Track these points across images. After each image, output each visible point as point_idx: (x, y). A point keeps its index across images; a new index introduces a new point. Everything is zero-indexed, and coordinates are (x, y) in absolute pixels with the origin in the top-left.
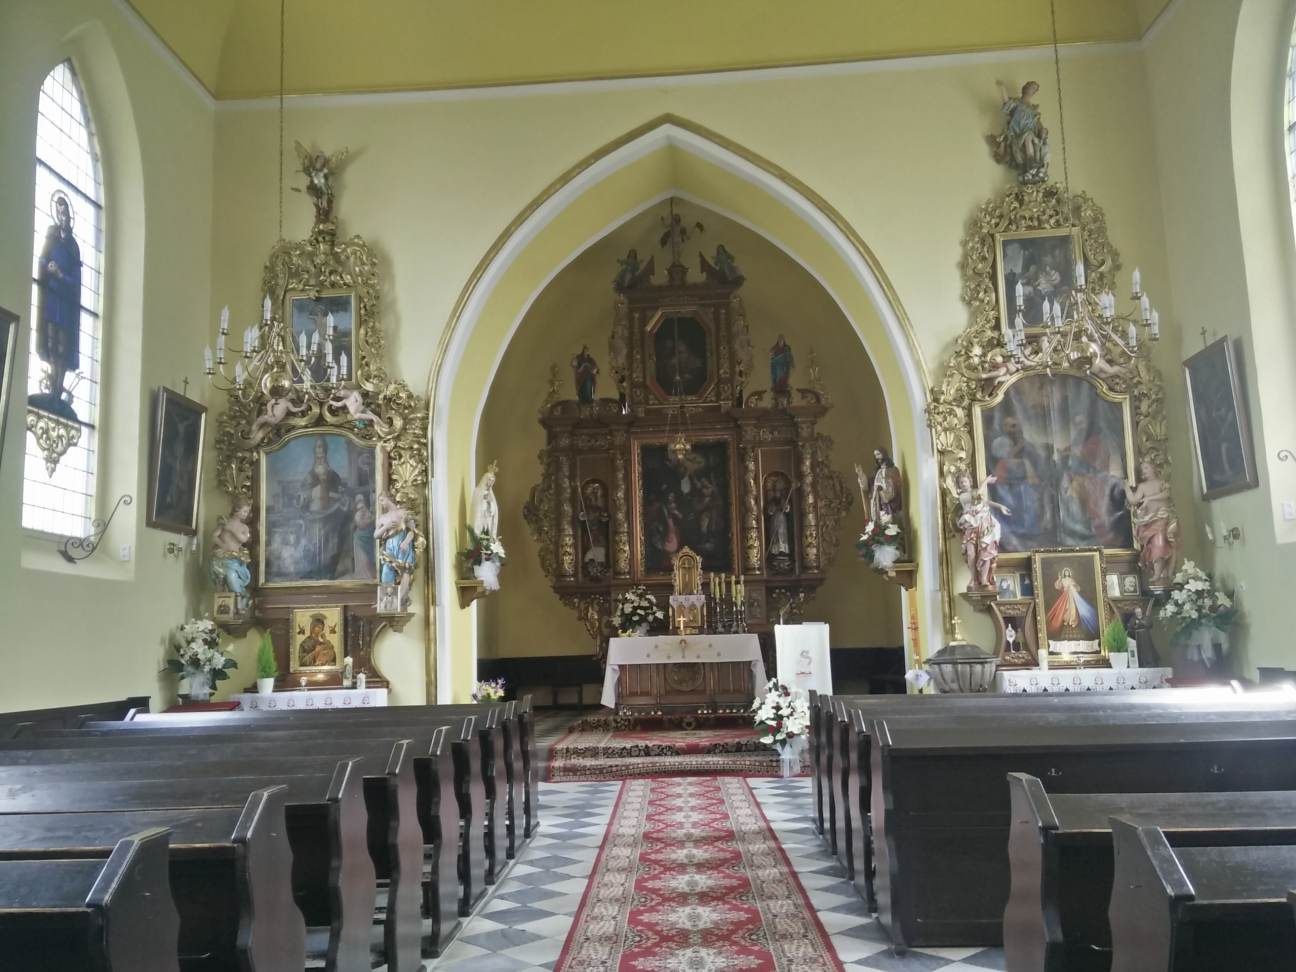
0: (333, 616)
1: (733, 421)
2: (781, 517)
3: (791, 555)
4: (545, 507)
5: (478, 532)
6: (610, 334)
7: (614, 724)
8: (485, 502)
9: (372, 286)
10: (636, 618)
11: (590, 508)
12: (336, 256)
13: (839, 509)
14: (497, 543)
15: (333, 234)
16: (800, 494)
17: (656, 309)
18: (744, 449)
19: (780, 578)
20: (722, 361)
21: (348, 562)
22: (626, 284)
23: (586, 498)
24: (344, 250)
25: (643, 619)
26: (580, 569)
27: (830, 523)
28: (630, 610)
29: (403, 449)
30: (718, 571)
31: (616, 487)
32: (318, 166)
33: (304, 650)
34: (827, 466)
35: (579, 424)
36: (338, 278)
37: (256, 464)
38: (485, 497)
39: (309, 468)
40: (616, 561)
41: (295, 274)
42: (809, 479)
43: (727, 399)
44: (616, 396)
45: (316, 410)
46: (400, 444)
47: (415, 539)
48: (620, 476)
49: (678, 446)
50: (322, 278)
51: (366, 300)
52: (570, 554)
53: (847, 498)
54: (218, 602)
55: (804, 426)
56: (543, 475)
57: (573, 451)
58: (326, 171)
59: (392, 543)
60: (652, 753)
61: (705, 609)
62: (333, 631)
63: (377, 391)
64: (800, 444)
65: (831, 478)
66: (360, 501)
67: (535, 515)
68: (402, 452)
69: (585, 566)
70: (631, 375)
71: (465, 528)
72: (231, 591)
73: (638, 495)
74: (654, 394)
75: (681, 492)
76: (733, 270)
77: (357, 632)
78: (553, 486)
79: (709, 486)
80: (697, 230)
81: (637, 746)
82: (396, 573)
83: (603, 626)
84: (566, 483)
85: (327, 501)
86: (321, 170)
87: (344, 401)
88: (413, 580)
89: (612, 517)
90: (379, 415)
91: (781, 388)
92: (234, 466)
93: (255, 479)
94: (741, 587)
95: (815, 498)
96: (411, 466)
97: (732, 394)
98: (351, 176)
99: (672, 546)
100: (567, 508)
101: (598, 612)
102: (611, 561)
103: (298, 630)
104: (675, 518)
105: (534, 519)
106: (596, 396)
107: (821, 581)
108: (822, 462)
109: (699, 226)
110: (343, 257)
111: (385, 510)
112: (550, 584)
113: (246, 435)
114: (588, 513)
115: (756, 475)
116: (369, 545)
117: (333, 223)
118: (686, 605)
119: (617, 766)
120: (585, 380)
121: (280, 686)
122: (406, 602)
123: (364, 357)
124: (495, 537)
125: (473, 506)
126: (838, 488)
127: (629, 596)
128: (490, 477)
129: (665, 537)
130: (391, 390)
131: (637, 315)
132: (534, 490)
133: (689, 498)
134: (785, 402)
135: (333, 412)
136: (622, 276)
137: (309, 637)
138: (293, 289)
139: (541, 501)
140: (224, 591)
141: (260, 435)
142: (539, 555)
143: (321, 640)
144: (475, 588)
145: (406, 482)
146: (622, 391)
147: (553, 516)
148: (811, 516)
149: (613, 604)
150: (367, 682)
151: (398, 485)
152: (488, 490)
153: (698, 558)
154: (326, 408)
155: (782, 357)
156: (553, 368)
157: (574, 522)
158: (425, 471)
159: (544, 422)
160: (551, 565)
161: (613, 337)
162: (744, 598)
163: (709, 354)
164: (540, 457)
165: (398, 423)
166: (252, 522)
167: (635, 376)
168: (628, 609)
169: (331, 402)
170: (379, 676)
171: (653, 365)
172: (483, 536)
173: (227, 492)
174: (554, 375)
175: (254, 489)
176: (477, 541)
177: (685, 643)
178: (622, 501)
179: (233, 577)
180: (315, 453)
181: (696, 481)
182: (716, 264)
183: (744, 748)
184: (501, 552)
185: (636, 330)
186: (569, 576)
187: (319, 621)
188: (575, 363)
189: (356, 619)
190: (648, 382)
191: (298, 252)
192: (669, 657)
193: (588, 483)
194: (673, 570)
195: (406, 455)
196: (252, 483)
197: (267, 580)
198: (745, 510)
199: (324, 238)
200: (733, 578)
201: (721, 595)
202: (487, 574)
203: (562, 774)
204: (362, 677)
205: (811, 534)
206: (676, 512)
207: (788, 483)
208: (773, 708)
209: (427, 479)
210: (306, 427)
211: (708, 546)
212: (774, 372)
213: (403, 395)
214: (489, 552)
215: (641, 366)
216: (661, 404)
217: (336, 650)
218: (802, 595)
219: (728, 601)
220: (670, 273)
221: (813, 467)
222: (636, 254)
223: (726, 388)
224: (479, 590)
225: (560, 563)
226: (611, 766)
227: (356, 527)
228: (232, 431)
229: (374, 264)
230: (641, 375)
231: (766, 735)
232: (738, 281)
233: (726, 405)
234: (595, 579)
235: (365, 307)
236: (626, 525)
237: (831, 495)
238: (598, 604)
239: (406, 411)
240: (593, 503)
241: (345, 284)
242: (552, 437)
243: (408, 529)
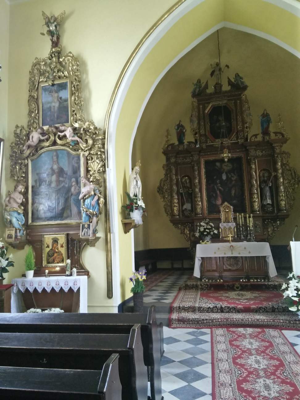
0: (62, 239)
1: (245, 148)
2: (267, 188)
3: (272, 205)
4: (166, 187)
5: (132, 195)
6: (191, 115)
7: (200, 287)
8: (135, 181)
9: (77, 76)
10: (205, 233)
11: (184, 187)
12: (60, 63)
13: (294, 184)
14: (141, 201)
15: (59, 53)
16: (276, 178)
17: (209, 103)
18: (250, 159)
19: (267, 215)
20: (239, 123)
21: (69, 212)
22: (196, 94)
23: (182, 183)
24: (64, 60)
25: (209, 234)
26: (181, 213)
27: (291, 191)
28: (203, 230)
29: (93, 155)
30: (240, 212)
31: (195, 178)
32: (52, 21)
33: (49, 255)
34: (288, 165)
35: (178, 153)
36: (61, 73)
37: (27, 166)
38: (135, 178)
39: (50, 167)
40: (196, 209)
41: (42, 74)
42: (280, 171)
43: (241, 139)
44: (193, 140)
45: (52, 138)
46: (92, 152)
47: (99, 199)
48: (196, 173)
49: (225, 155)
50: (54, 74)
51: (74, 83)
52: (177, 207)
53: (298, 179)
54: (7, 232)
55: (277, 148)
56: (164, 174)
57: (176, 164)
58: (55, 23)
59: (88, 201)
60: (225, 311)
61: (235, 229)
62: (62, 246)
63: (80, 126)
64: (276, 156)
65: (290, 170)
66: (74, 181)
67: (162, 191)
68: (93, 156)
69: (183, 211)
70: (199, 131)
71: (126, 194)
72: (13, 227)
73: (204, 181)
74: (209, 139)
75: (223, 179)
76: (242, 83)
77: (73, 246)
78: (169, 179)
79: (234, 176)
80: (226, 67)
81: (216, 307)
82: (90, 217)
83: (191, 236)
84: (174, 177)
85: (58, 182)
86: (53, 23)
87: (65, 132)
88: (99, 220)
89: (194, 191)
90: (81, 138)
91: (266, 132)
92: (17, 167)
93: (27, 173)
94: (251, 219)
95: (283, 179)
96: (97, 163)
97: (244, 136)
98: (68, 26)
99: (219, 202)
100: (175, 187)
101: (189, 230)
102: (194, 209)
103: (46, 246)
104: (220, 190)
105: (161, 192)
106: (186, 142)
107: (287, 216)
108: (286, 164)
109: (227, 66)
110: (64, 63)
111: (85, 186)
112: (169, 219)
113: (22, 152)
114: (183, 190)
115: (255, 170)
116: (78, 202)
117: (59, 48)
118: (227, 227)
119: (206, 320)
120: (181, 135)
121: (36, 274)
122: (95, 231)
123: (74, 111)
124: (140, 198)
125: (130, 182)
126: (293, 175)
127: (202, 224)
128: (137, 168)
129: (216, 198)
130: (86, 125)
131: (201, 106)
132: (161, 180)
133: (226, 181)
134: (268, 138)
135: (60, 139)
136: (195, 89)
137: (51, 249)
138: (42, 81)
139: (164, 185)
140: (10, 227)
141: (28, 152)
142: (164, 207)
143: (57, 251)
144: (131, 223)
145: (95, 171)
146: (196, 138)
147: (169, 191)
148: (282, 187)
149: (195, 227)
150: (77, 272)
151: (91, 173)
152: (136, 175)
153: (231, 207)
154: (57, 136)
155: (266, 119)
156: (168, 131)
157: (178, 193)
158: (104, 166)
159: (165, 153)
160: (169, 211)
161: (192, 116)
162: (253, 224)
163: (233, 120)
164: (163, 167)
165: (90, 142)
166: (25, 194)
167: (201, 131)
168: (202, 229)
169: (59, 133)
170: (83, 269)
171: (209, 127)
172: (134, 197)
173: (15, 180)
174: (168, 134)
175: (26, 178)
176: (131, 201)
177: (233, 247)
178: (198, 184)
179: (14, 220)
180: (53, 159)
181: (228, 174)
182: (235, 81)
183: (276, 310)
184: (143, 205)
185: (201, 113)
186: (177, 216)
187: (55, 241)
188: (176, 128)
189: (73, 240)
190: (207, 134)
191: (43, 63)
192: (225, 254)
193: (183, 177)
194: (220, 212)
195: (95, 157)
196: (25, 175)
197: (33, 221)
198: (251, 186)
199: (54, 55)
200: (248, 215)
201: (242, 223)
202: (136, 216)
203: (177, 323)
204: (75, 270)
205: (282, 195)
206: (220, 188)
207: (270, 174)
208: (295, 290)
209: (105, 169)
210: (49, 146)
211: (235, 201)
212: (262, 125)
213: (92, 127)
214: (137, 205)
215: (203, 127)
216: (212, 142)
217: (64, 255)
218: (278, 222)
219: (246, 226)
220: (215, 87)
221: (281, 166)
222: (200, 81)
223: (241, 134)
224: (133, 224)
225: (172, 210)
226: (203, 320)
227: (72, 195)
228: (17, 151)
229: (78, 65)
230: (204, 131)
231: (293, 306)
232: (245, 88)
233: (241, 141)
234: (187, 217)
235: (74, 86)
236: (199, 194)
237: (290, 178)
238: (189, 227)
239: (94, 136)
240: (186, 185)
241: (65, 76)
242: (168, 159)
243: (95, 194)
